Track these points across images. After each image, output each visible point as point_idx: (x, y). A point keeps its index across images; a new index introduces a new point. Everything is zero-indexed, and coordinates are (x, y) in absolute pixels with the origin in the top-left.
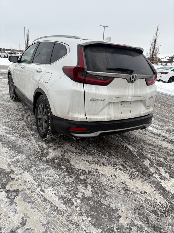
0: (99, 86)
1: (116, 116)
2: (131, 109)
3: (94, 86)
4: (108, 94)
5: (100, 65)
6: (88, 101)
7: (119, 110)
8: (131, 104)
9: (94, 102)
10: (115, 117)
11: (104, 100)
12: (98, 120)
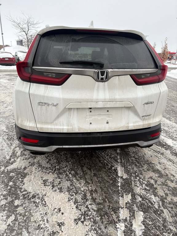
0: (49, 86)
1: (81, 127)
2: (108, 119)
3: (43, 86)
4: (61, 97)
5: (51, 58)
6: (35, 105)
7: (87, 119)
8: (108, 111)
9: (44, 107)
10: (79, 129)
11: (57, 104)
12: (54, 131)
